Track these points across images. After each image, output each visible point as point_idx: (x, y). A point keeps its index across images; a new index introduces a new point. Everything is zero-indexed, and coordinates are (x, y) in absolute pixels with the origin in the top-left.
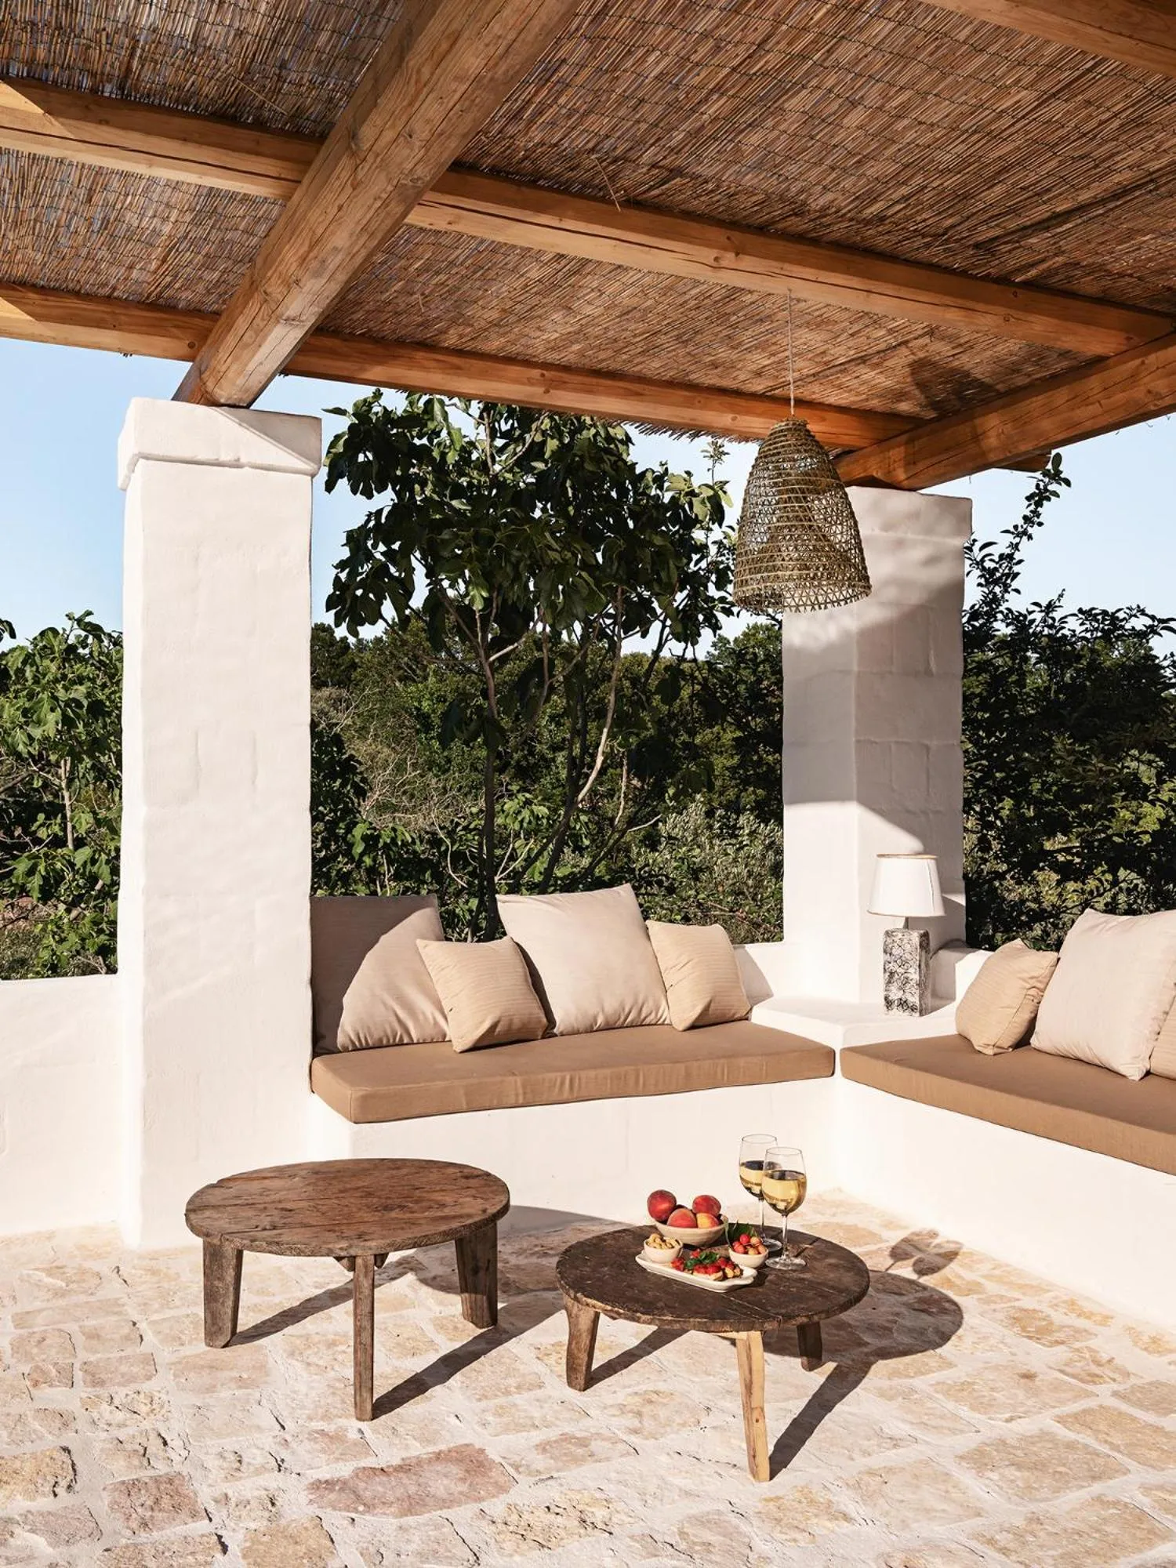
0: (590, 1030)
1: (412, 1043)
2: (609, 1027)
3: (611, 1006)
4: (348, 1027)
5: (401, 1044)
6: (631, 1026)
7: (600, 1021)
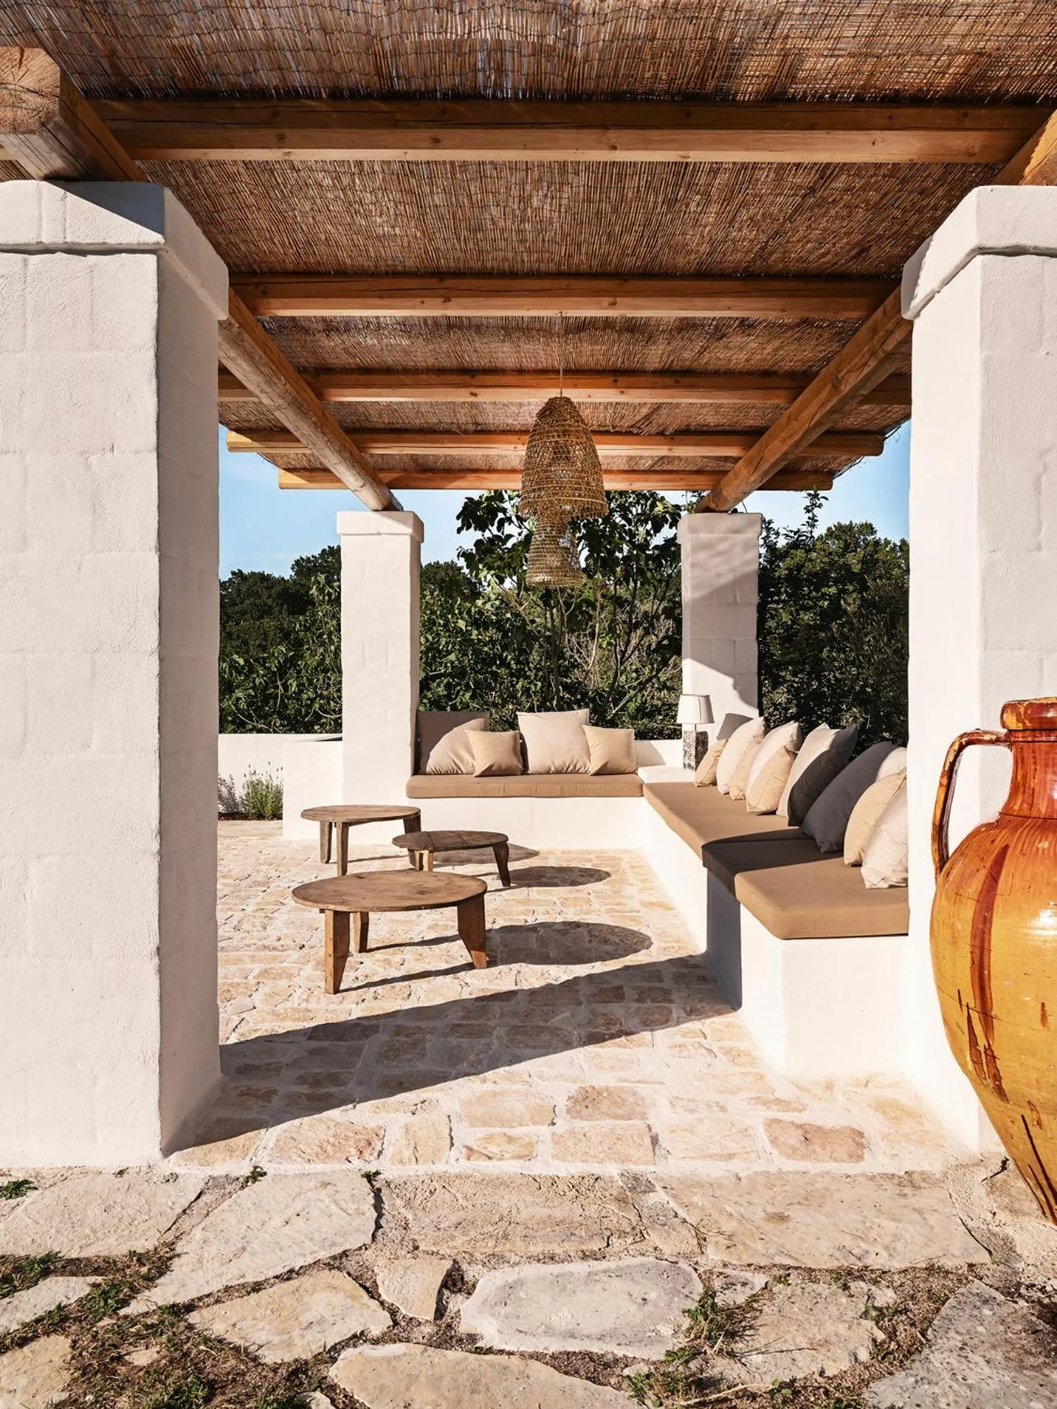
0: (548, 773)
1: (462, 773)
2: (558, 772)
3: (558, 763)
4: (431, 765)
5: (457, 773)
6: (571, 773)
7: (553, 769)
